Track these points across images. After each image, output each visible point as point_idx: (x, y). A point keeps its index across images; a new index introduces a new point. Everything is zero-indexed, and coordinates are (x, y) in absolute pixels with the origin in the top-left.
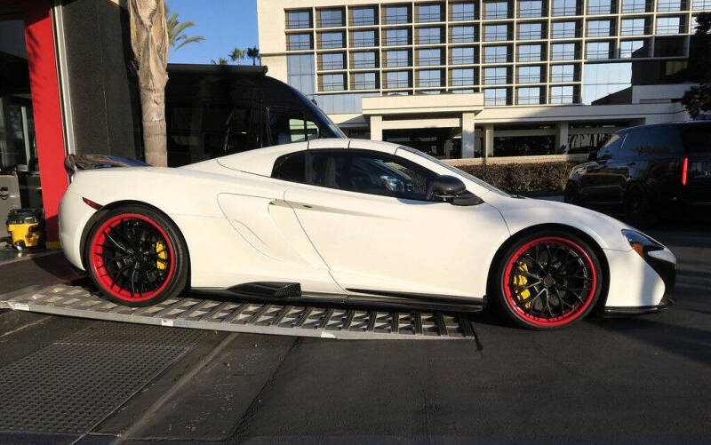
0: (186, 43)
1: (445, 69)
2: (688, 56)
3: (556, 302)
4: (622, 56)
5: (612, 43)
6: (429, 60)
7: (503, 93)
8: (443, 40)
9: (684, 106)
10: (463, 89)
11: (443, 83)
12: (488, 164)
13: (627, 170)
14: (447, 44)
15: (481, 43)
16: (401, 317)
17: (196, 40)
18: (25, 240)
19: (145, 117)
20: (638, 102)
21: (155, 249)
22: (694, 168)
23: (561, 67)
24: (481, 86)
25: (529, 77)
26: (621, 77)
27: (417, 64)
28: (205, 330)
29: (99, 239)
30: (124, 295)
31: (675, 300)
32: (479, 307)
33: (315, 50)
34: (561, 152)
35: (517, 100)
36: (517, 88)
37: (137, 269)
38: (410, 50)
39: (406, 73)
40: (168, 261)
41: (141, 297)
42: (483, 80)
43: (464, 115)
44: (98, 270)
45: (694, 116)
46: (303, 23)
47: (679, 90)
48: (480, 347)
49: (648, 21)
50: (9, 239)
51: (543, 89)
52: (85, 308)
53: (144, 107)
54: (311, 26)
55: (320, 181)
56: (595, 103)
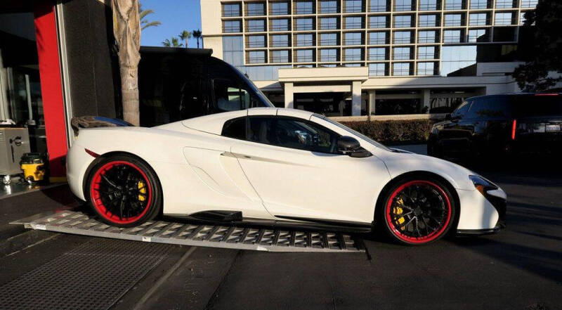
0: (147, 26)
1: (340, 48)
2: (517, 42)
3: (423, 226)
4: (470, 41)
5: (463, 31)
6: (329, 42)
7: (382, 67)
8: (338, 27)
9: (514, 79)
10: (353, 63)
11: (338, 59)
12: (371, 120)
13: (473, 127)
14: (342, 30)
15: (366, 29)
16: (313, 235)
17: (155, 24)
18: (34, 176)
19: (123, 86)
20: (481, 75)
21: (137, 186)
22: (520, 127)
23: (425, 48)
24: (366, 61)
25: (402, 55)
26: (468, 56)
27: (319, 44)
28: (173, 245)
29: (96, 179)
30: (115, 219)
31: (505, 224)
32: (369, 229)
33: (244, 33)
34: (424, 112)
35: (392, 72)
36: (393, 63)
37: (124, 201)
38: (314, 34)
39: (311, 51)
40: (146, 195)
41: (127, 220)
42: (368, 57)
43: (354, 83)
44: (96, 201)
45: (521, 86)
46: (235, 12)
47: (511, 66)
48: (369, 258)
49: (489, 15)
50: (22, 175)
51: (412, 65)
52: (87, 228)
53: (123, 79)
54: (241, 15)
55: (256, 138)
56: (449, 75)
